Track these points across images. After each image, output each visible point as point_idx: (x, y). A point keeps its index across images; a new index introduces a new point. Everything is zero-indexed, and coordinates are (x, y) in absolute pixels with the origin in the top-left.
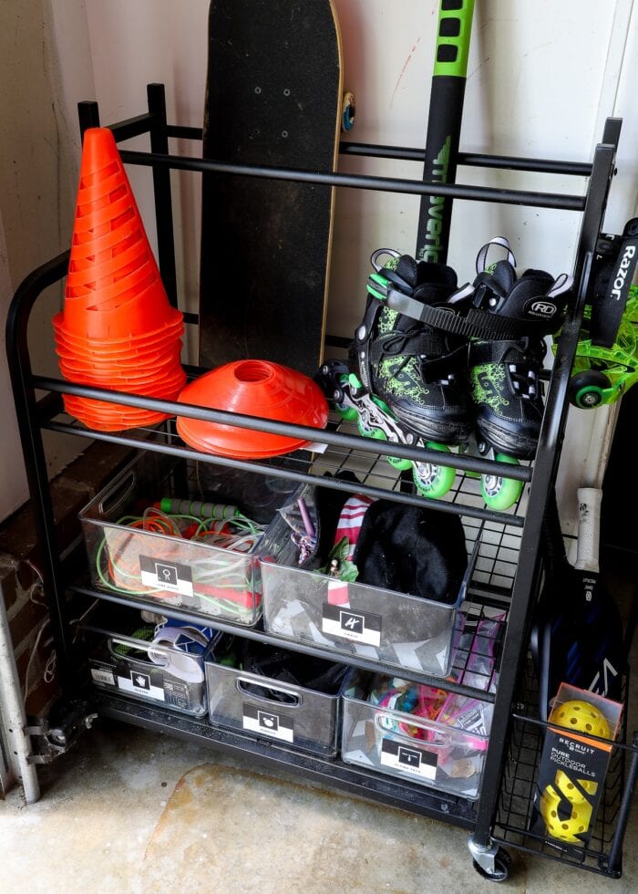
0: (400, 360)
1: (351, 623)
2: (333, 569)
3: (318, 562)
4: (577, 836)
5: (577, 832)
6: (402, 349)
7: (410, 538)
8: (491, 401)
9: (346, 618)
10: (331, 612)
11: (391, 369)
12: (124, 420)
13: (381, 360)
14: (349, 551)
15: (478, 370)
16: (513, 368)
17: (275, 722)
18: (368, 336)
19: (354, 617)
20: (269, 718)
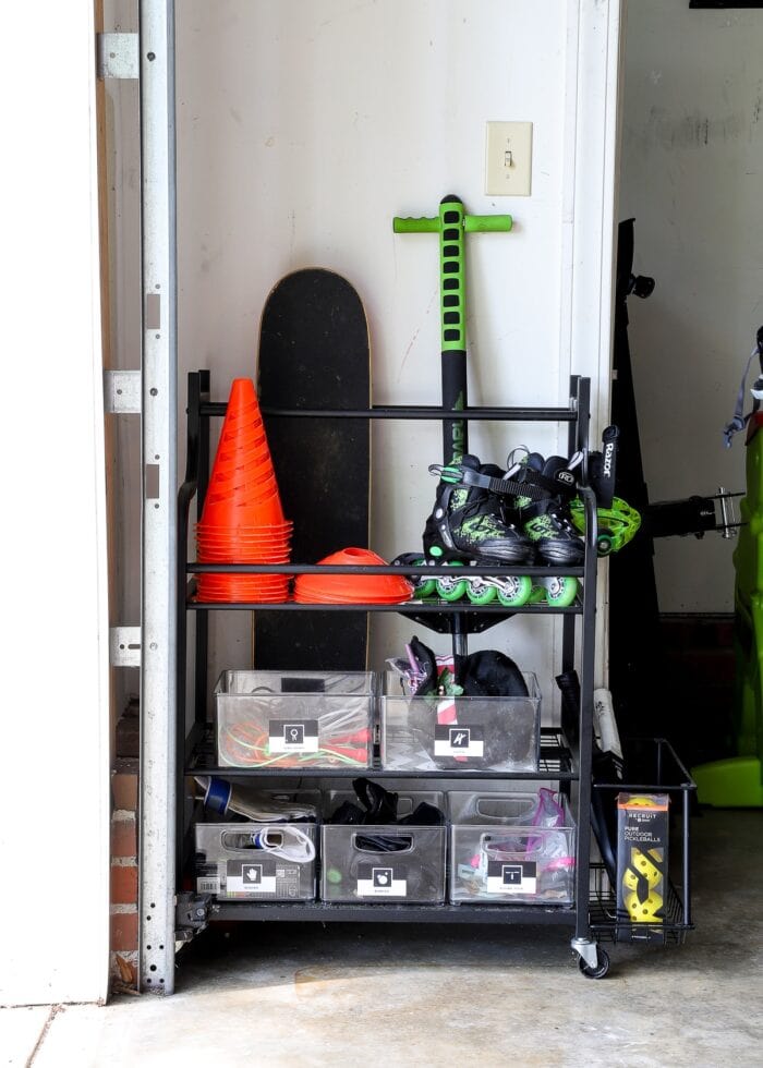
0: (477, 520)
1: (459, 739)
2: (441, 693)
3: (431, 686)
4: (656, 915)
5: (654, 911)
6: (478, 511)
7: (492, 671)
8: (546, 535)
9: (455, 734)
10: (442, 732)
11: (471, 527)
12: (261, 596)
13: (462, 525)
14: (451, 678)
15: (529, 525)
16: (554, 516)
17: (389, 877)
18: (445, 514)
19: (461, 732)
20: (382, 873)
